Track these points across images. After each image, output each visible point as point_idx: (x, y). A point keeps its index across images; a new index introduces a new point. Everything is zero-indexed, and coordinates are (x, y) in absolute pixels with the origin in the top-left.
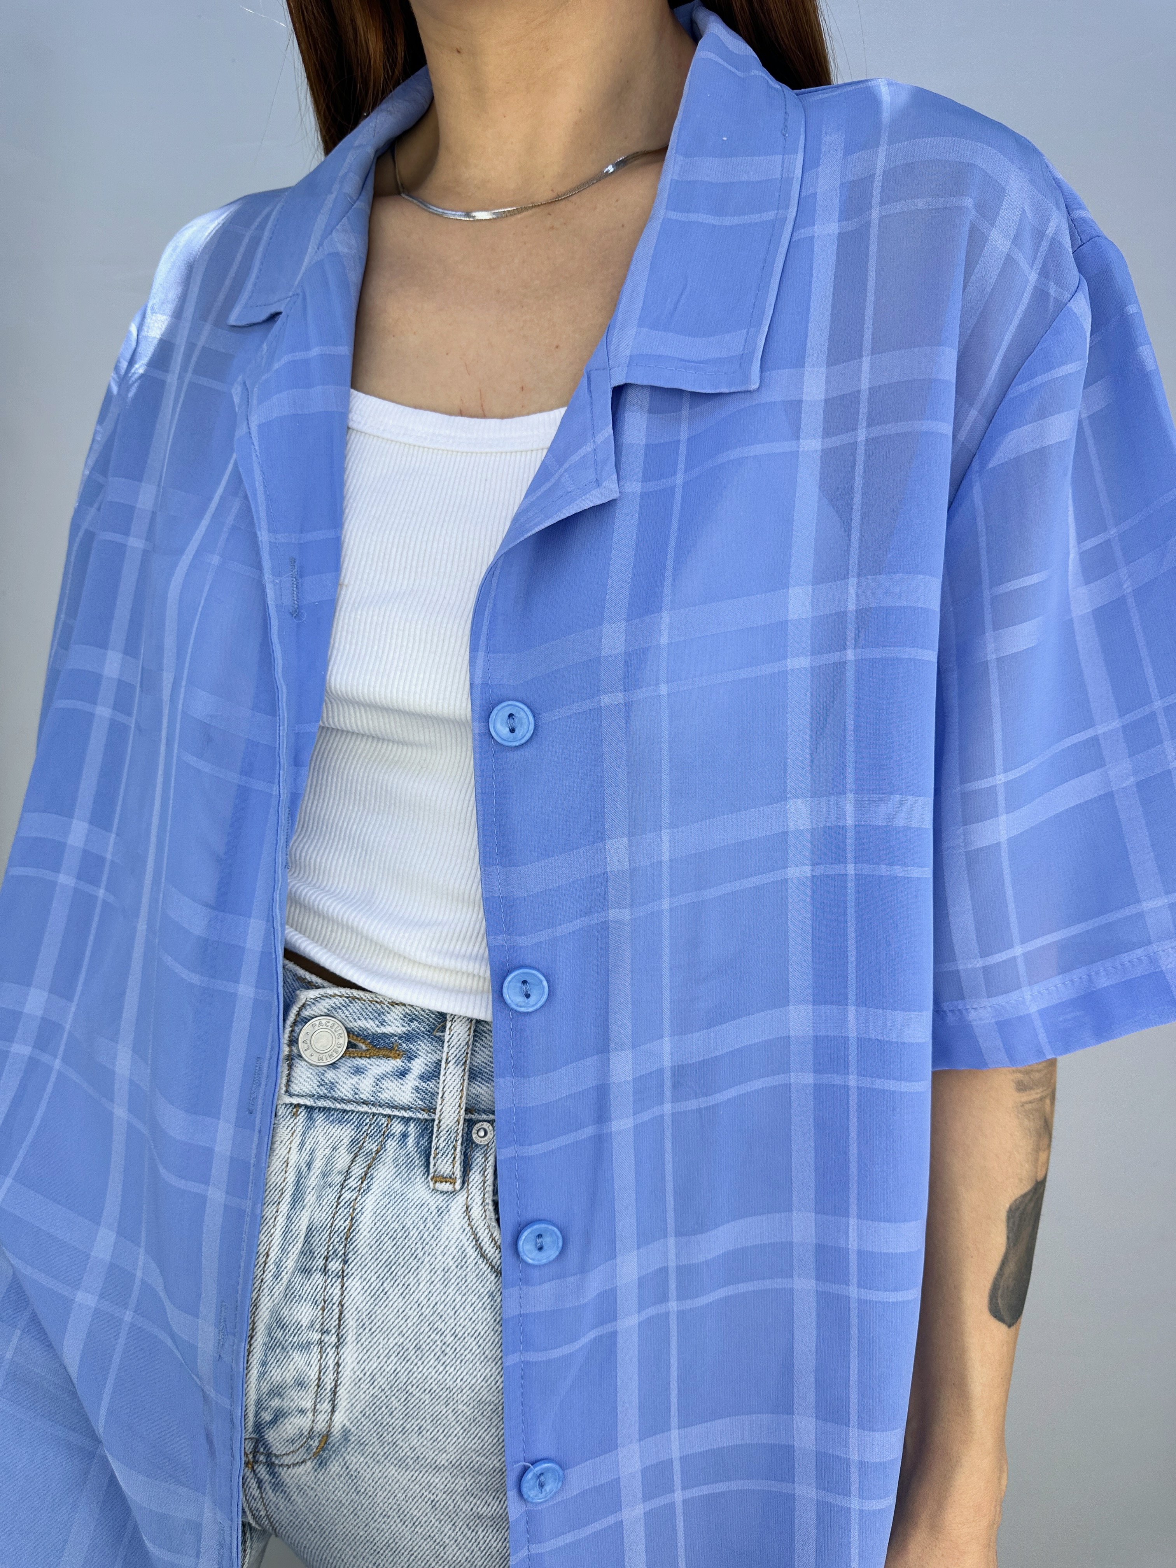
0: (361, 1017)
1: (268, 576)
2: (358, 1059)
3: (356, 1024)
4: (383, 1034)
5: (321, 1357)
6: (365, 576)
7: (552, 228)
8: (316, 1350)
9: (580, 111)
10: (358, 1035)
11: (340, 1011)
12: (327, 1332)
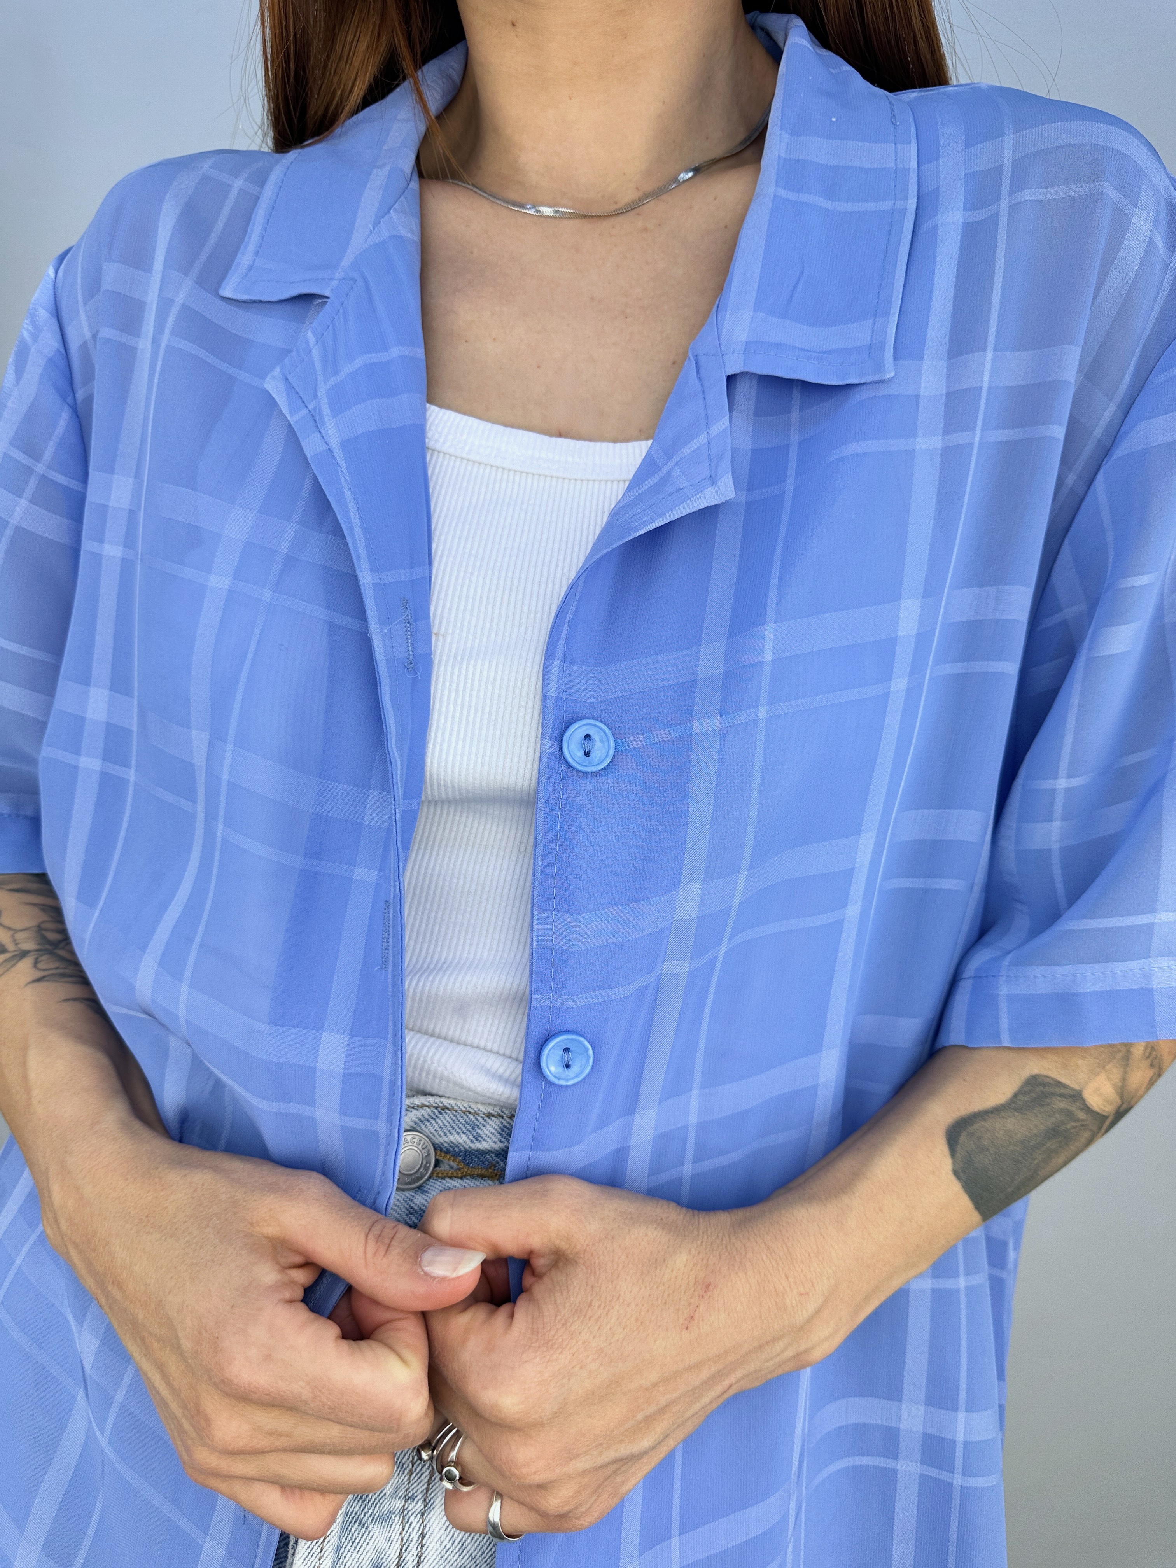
0: (453, 1132)
1: (374, 627)
2: (448, 1180)
3: (446, 1139)
4: (478, 1150)
5: (403, 1529)
6: (466, 623)
7: (646, 229)
8: (397, 1520)
9: (664, 103)
10: (448, 1152)
11: (428, 1124)
12: (413, 1498)
